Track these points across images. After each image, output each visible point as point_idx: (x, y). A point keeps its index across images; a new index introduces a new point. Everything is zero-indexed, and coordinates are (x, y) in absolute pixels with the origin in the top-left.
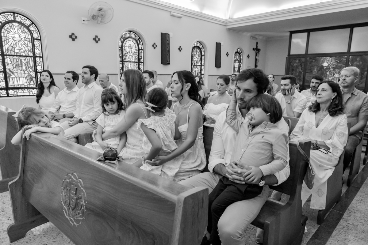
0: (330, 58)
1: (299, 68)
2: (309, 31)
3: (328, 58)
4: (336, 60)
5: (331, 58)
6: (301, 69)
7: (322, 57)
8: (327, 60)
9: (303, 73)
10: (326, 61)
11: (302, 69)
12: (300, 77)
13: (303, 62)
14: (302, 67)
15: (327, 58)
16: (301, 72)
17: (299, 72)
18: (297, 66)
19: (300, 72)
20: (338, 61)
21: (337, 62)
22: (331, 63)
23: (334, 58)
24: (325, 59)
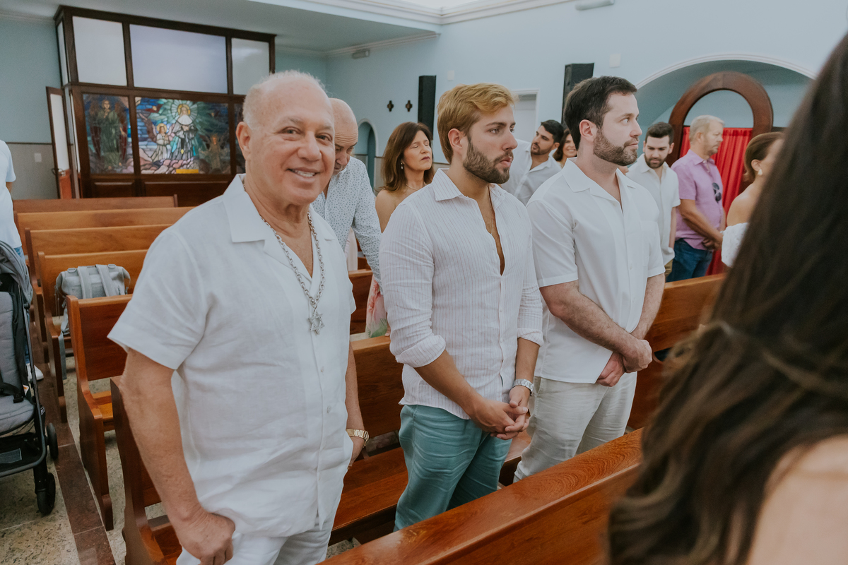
0: (194, 104)
1: (115, 125)
2: (126, 21)
3: (188, 102)
4: (208, 112)
5: (195, 106)
6: (121, 129)
7: (173, 99)
8: (187, 110)
9: (130, 140)
10: (184, 112)
11: (125, 130)
12: (125, 151)
13: (125, 110)
14: (125, 122)
15: (186, 104)
16: (126, 139)
17: (118, 137)
18: (107, 119)
19: (121, 137)
20: (213, 114)
21: (210, 115)
22: (197, 117)
23: (201, 104)
24: (183, 106)
